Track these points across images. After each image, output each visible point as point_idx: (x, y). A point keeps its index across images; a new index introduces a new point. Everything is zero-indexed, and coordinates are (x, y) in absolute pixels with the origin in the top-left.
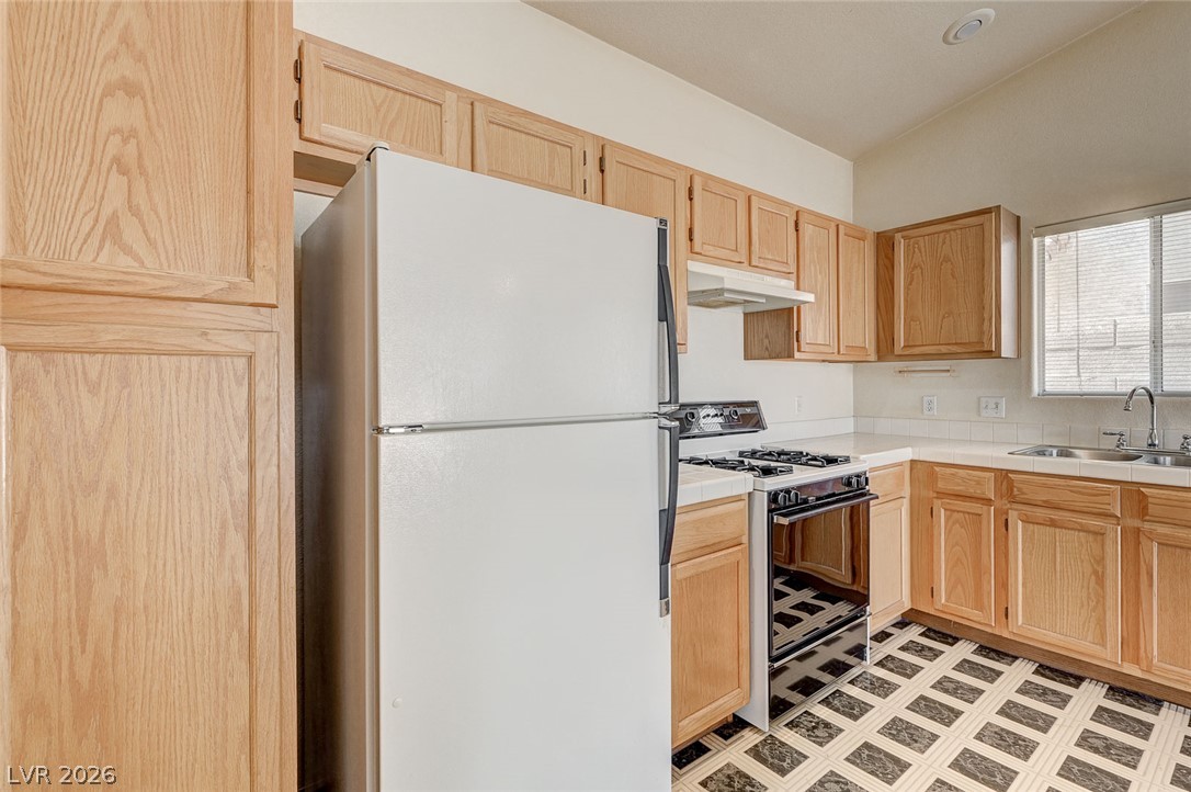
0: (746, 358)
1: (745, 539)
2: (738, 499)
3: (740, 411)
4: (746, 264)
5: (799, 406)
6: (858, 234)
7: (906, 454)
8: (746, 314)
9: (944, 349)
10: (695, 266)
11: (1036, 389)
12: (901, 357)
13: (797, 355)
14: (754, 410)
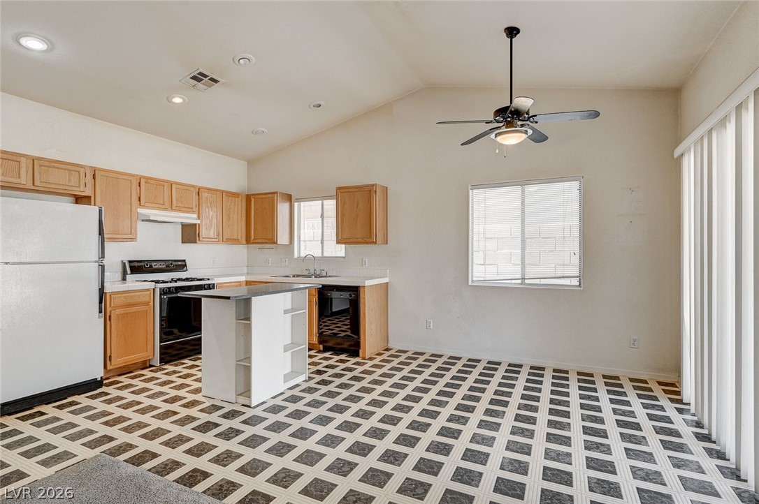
0: (182, 243)
1: (151, 304)
2: (148, 290)
3: (177, 263)
4: (170, 209)
5: (213, 262)
6: (235, 195)
7: (243, 278)
8: (183, 225)
9: (264, 241)
10: (140, 210)
11: (296, 255)
12: (253, 243)
13: (198, 241)
14: (183, 263)
